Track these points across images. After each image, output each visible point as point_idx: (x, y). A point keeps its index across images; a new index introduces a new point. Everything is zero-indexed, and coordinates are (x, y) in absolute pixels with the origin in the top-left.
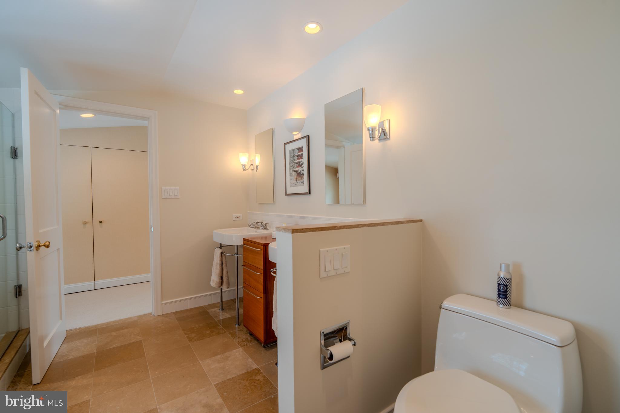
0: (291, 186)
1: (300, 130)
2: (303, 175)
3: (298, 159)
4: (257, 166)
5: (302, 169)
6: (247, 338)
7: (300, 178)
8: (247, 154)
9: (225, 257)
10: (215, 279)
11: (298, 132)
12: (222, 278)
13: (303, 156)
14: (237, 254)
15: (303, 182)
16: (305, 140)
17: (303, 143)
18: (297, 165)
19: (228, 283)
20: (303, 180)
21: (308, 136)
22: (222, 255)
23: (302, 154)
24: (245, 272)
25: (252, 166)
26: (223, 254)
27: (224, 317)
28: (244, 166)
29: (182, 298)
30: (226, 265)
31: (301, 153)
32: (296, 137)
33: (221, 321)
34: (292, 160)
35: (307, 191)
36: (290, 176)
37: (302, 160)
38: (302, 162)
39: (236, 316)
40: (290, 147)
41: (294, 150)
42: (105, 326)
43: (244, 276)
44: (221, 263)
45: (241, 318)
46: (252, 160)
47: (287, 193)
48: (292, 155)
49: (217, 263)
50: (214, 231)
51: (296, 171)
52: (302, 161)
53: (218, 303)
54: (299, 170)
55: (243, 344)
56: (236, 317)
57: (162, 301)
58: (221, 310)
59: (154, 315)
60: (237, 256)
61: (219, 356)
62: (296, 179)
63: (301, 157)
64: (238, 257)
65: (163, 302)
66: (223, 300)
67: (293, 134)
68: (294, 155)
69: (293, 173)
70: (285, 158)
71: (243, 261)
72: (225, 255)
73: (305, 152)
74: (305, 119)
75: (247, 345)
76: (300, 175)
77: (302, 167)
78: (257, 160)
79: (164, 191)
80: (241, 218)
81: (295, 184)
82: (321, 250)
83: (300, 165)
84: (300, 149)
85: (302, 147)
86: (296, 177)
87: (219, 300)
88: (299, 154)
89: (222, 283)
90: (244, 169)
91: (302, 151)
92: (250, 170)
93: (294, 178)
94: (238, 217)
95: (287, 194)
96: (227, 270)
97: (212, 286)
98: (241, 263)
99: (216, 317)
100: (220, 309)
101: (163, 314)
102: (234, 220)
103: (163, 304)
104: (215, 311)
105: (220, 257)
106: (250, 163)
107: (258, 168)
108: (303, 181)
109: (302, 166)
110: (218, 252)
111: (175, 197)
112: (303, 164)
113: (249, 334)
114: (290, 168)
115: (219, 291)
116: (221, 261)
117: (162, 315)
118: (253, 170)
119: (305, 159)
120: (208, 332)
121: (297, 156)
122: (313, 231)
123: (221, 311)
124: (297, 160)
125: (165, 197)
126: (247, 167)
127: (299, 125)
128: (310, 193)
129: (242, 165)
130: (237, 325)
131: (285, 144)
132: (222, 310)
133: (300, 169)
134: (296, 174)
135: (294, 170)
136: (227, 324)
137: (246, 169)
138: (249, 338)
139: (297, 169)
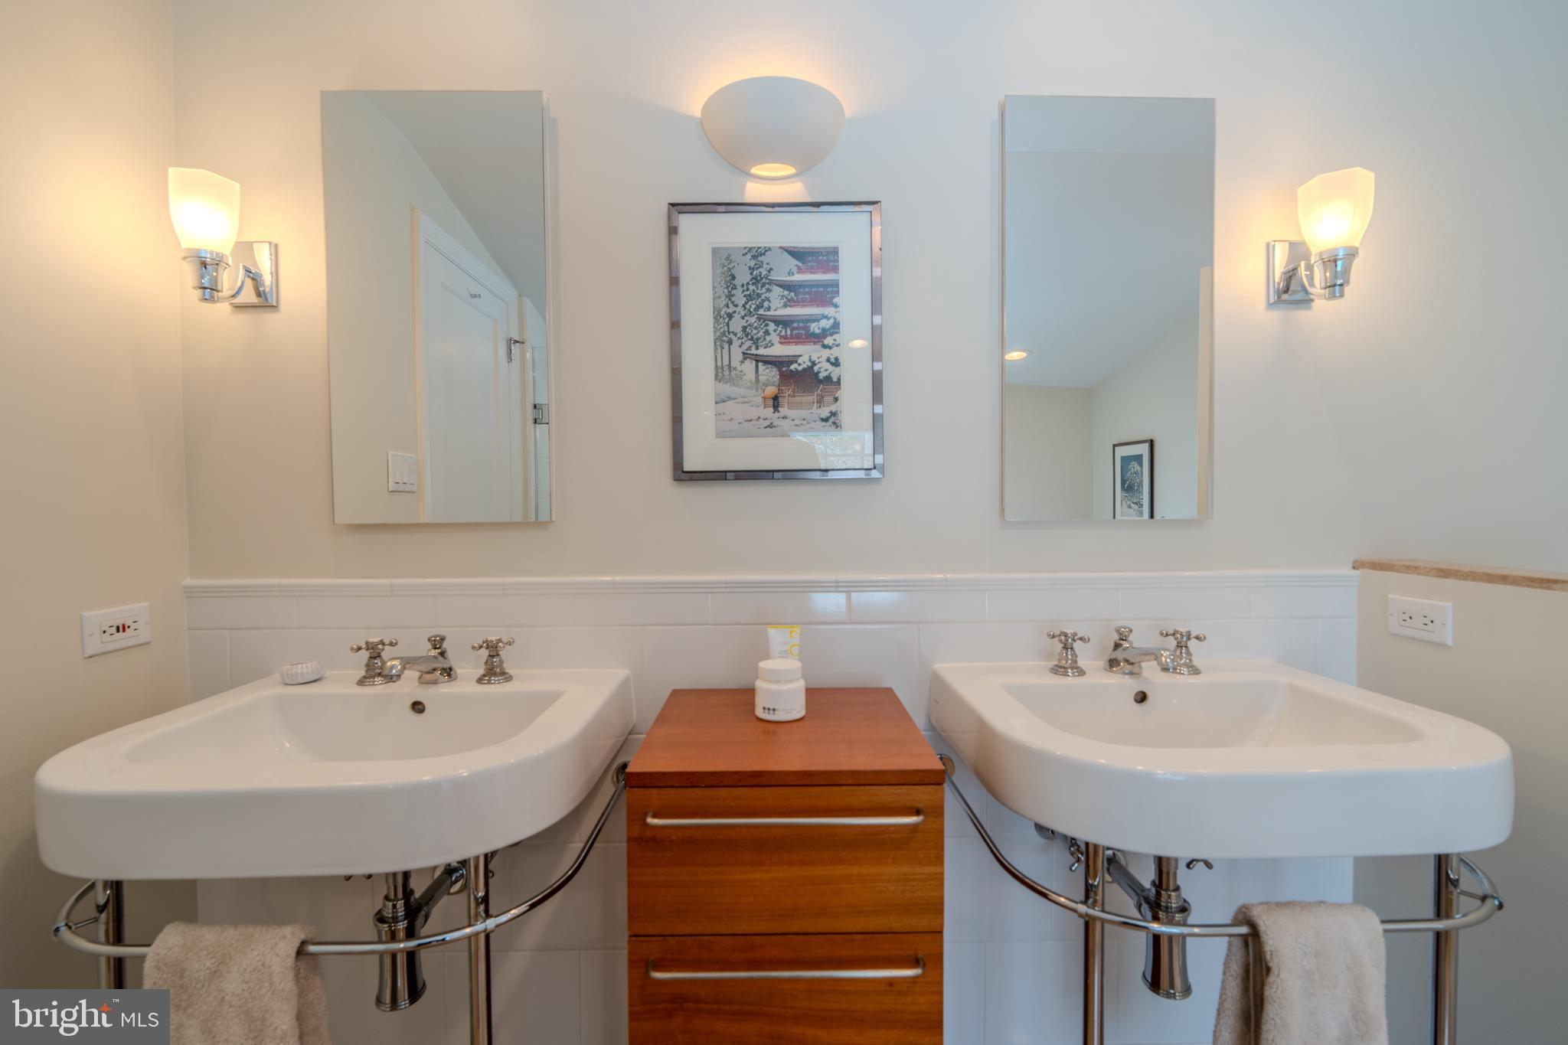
0: (722, 433)
1: (804, 161)
2: (832, 382)
3: (793, 303)
5: (826, 353)
7: (814, 397)
11: (791, 171)
13: (837, 292)
15: (831, 418)
18: (787, 332)
20: (833, 408)
28: (206, 265)
31: (822, 276)
32: (766, 193)
34: (739, 298)
36: (719, 377)
37: (829, 311)
38: (826, 323)
40: (716, 231)
41: (754, 253)
47: (686, 468)
48: (741, 278)
51: (778, 363)
52: (826, 317)
54: (802, 359)
63: (816, 293)
67: (748, 174)
68: (754, 280)
69: (745, 366)
77: (825, 347)
80: (144, 634)
81: (767, 423)
83: (808, 333)
84: (810, 258)
88: (801, 278)
90: (209, 291)
94: (121, 628)
95: (682, 475)
102: (91, 652)
108: (834, 414)
109: (828, 341)
112: (830, 331)
114: (723, 339)
121: (782, 287)
124: (785, 306)
131: (677, 209)
133: (808, 352)
134: (769, 373)
135: (754, 351)
139: (778, 350)
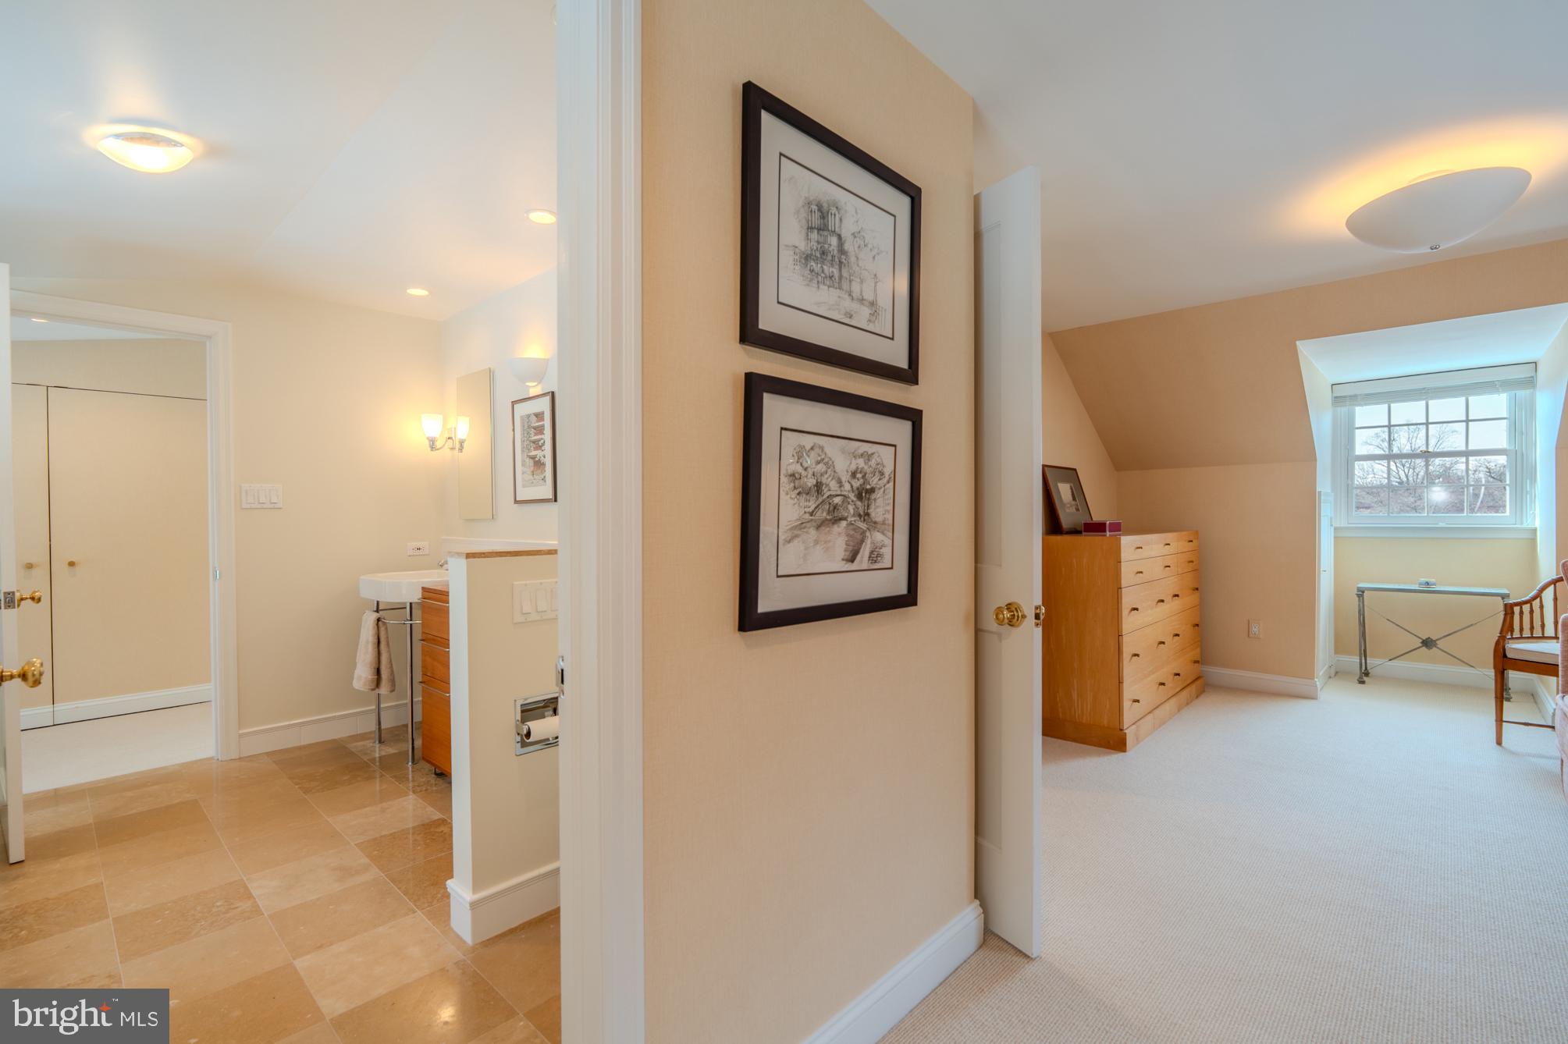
0: (524, 486)
1: (539, 378)
2: (544, 464)
3: (536, 434)
4: (462, 443)
5: (543, 453)
6: (429, 781)
7: (539, 472)
8: (440, 417)
9: (386, 629)
10: (362, 674)
11: (535, 384)
12: (378, 671)
13: (544, 429)
14: (411, 620)
15: (544, 479)
16: (548, 399)
17: (544, 405)
18: (535, 446)
19: (393, 682)
20: (544, 475)
21: (553, 393)
22: (377, 624)
23: (543, 426)
24: (424, 653)
25: (451, 441)
26: (380, 623)
27: (383, 753)
28: (432, 441)
29: (287, 723)
30: (388, 644)
31: (540, 423)
32: (533, 392)
33: (377, 759)
34: (525, 435)
35: (550, 496)
36: (522, 465)
37: (542, 436)
38: (542, 441)
39: (408, 751)
40: (522, 410)
41: (529, 416)
42: (102, 784)
43: (424, 661)
44: (376, 641)
45: (418, 754)
46: (451, 428)
47: (518, 499)
48: (526, 426)
49: (367, 642)
50: (362, 577)
51: (533, 458)
52: (542, 439)
53: (371, 733)
54: (538, 457)
55: (418, 789)
56: (408, 754)
57: (239, 729)
58: (377, 742)
59: (220, 759)
60: (411, 625)
61: (367, 809)
62: (533, 472)
63: (540, 430)
64: (413, 625)
65: (241, 732)
66: (383, 727)
67: (527, 386)
68: (529, 427)
69: (527, 460)
70: (514, 430)
71: (421, 632)
72: (385, 623)
73: (547, 423)
74: (548, 360)
75: (426, 790)
76: (538, 464)
77: (542, 450)
78: (463, 427)
79: (246, 492)
80: (426, 552)
81: (531, 481)
82: (515, 583)
83: (539, 446)
84: (539, 416)
85: (543, 413)
86: (532, 468)
87: (373, 727)
88: (537, 424)
89: (378, 682)
90: (433, 447)
91: (542, 419)
92: (446, 451)
93: (529, 470)
94: (419, 549)
95: (516, 502)
96: (390, 655)
97: (356, 688)
98: (417, 635)
99: (366, 754)
100: (375, 742)
101: (242, 756)
102: (408, 554)
103: (241, 736)
104: (364, 745)
105: (374, 628)
106: (447, 436)
107: (465, 445)
108: (545, 477)
109: (543, 448)
110: (370, 618)
111: (272, 506)
112: (543, 444)
113: (433, 776)
114: (523, 451)
115: (374, 707)
116: (376, 637)
117: (240, 758)
118: (452, 449)
119: (547, 435)
120: (345, 778)
121: (535, 428)
122: (501, 556)
123: (377, 745)
124: (534, 436)
125: (248, 506)
126: (438, 444)
127: (537, 370)
128: (556, 501)
129: (428, 438)
130: (410, 763)
131: (514, 403)
132: (380, 742)
133: (538, 453)
134: (532, 461)
135: (530, 454)
136: (388, 765)
137: (438, 447)
138: (433, 781)
139: (533, 453)
